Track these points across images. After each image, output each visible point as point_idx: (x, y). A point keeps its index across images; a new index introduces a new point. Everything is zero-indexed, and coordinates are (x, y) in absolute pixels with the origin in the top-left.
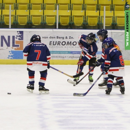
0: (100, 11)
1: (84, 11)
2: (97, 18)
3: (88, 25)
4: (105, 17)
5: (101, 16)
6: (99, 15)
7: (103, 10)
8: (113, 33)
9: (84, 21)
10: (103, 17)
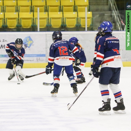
0: (34, 13)
1: (17, 13)
2: (31, 20)
3: (22, 27)
4: (38, 19)
5: (35, 17)
6: (32, 17)
7: (37, 12)
8: (47, 35)
9: (17, 23)
10: (37, 18)
